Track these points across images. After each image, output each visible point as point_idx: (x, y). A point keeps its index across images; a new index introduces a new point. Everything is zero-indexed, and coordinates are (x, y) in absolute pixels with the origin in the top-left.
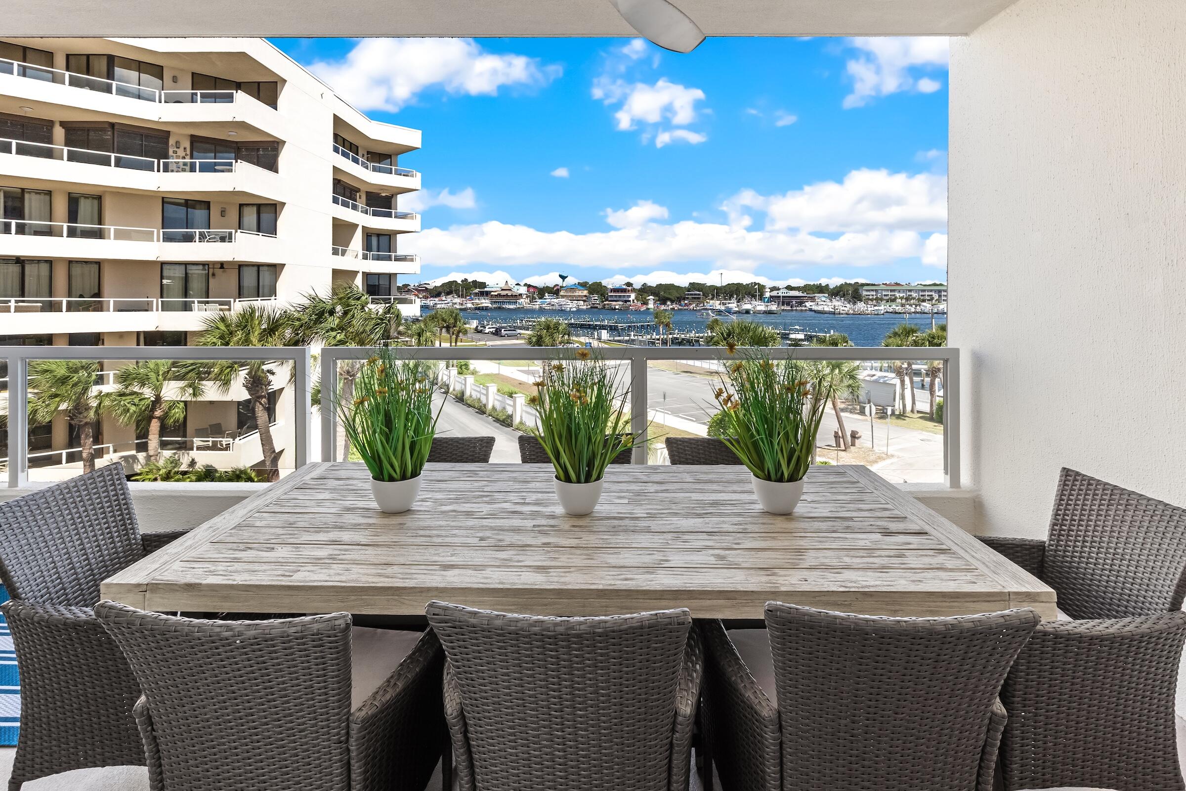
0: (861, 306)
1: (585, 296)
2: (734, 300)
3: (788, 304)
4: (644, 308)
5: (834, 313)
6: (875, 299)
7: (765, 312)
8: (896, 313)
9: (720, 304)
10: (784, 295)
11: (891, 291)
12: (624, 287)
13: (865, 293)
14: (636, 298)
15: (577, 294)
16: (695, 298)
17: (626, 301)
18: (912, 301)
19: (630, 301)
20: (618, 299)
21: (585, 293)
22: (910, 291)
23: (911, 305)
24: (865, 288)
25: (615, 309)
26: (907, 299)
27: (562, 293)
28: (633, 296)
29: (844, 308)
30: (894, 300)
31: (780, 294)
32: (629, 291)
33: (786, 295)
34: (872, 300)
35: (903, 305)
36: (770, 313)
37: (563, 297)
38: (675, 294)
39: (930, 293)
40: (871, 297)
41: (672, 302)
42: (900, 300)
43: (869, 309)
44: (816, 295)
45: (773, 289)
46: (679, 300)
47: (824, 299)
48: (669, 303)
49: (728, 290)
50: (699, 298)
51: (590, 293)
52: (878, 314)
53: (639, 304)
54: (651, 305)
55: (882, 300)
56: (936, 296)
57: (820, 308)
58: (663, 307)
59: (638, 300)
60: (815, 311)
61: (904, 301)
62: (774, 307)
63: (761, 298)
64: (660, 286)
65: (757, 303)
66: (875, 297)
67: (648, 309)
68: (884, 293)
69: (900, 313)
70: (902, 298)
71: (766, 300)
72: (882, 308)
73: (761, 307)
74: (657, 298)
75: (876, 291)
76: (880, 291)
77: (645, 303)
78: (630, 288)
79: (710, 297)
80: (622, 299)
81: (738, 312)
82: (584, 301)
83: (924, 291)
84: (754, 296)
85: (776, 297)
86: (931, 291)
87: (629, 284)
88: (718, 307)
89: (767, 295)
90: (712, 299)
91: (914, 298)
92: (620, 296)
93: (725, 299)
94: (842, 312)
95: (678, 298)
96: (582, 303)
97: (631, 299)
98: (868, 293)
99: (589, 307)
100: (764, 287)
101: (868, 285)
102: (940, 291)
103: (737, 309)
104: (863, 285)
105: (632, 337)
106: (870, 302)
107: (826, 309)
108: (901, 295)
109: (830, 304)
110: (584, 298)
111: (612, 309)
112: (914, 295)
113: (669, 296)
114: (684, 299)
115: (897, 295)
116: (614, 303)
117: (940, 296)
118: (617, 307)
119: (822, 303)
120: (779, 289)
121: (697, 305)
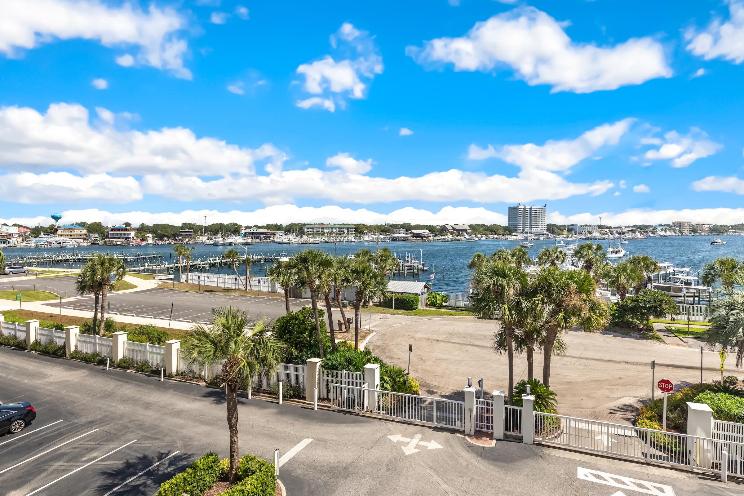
0: (305, 238)
1: (85, 234)
2: (219, 236)
3: (258, 238)
4: (144, 243)
5: (289, 244)
6: (313, 234)
7: (243, 244)
8: (326, 242)
9: (208, 239)
10: (254, 231)
11: (322, 228)
12: (124, 226)
13: (306, 230)
14: (136, 235)
15: (76, 233)
16: (187, 235)
17: (126, 238)
18: (333, 235)
19: (130, 238)
20: (118, 236)
21: (85, 231)
22: (332, 228)
23: (333, 237)
24: (307, 226)
25: (117, 245)
26: (330, 233)
27: (59, 232)
28: (133, 234)
29: (295, 240)
30: (323, 234)
31: (252, 231)
32: (128, 230)
33: (256, 231)
34: (310, 234)
35: (328, 237)
36: (247, 244)
37: (60, 235)
38: (171, 232)
39: (343, 230)
40: (310, 233)
41: (169, 238)
42: (326, 234)
43: (311, 240)
44: (276, 231)
45: (247, 228)
46: (174, 236)
47: (281, 234)
48: (166, 239)
49: (214, 229)
50: (190, 235)
51: (90, 231)
52: (316, 243)
53: (139, 240)
54: (150, 241)
55: (316, 234)
56: (346, 232)
57: (280, 240)
58: (160, 242)
59: (137, 237)
60: (277, 242)
61: (329, 235)
62: (249, 240)
63: (239, 234)
64: (156, 226)
65: (237, 238)
66: (312, 232)
67: (149, 244)
68: (318, 230)
69: (328, 242)
70: (327, 233)
71: (242, 235)
72: (317, 239)
73: (240, 240)
74: (155, 235)
75: (313, 228)
76: (315, 229)
77: (144, 239)
78: (129, 228)
79: (199, 233)
80: (123, 236)
81: (223, 245)
82: (84, 239)
83: (340, 228)
84: (233, 233)
85: (249, 233)
86: (343, 228)
87: (128, 224)
88: (208, 241)
89: (243, 232)
90: (201, 235)
91: (334, 233)
92: (120, 234)
93: (211, 235)
94: (294, 242)
95: (173, 235)
96: (81, 240)
97: (131, 236)
98: (308, 230)
99: (90, 244)
100: (240, 226)
101: (308, 224)
102: (348, 228)
103: (222, 242)
104: (305, 225)
105: (147, 267)
106: (309, 236)
107: (284, 241)
108: (327, 231)
109: (286, 237)
110: (84, 237)
111: (114, 245)
112: (334, 231)
113: (166, 234)
114: (179, 236)
115: (325, 231)
116: (115, 240)
117: (348, 231)
118: (118, 243)
119: (281, 237)
120: (251, 227)
121: (190, 240)
